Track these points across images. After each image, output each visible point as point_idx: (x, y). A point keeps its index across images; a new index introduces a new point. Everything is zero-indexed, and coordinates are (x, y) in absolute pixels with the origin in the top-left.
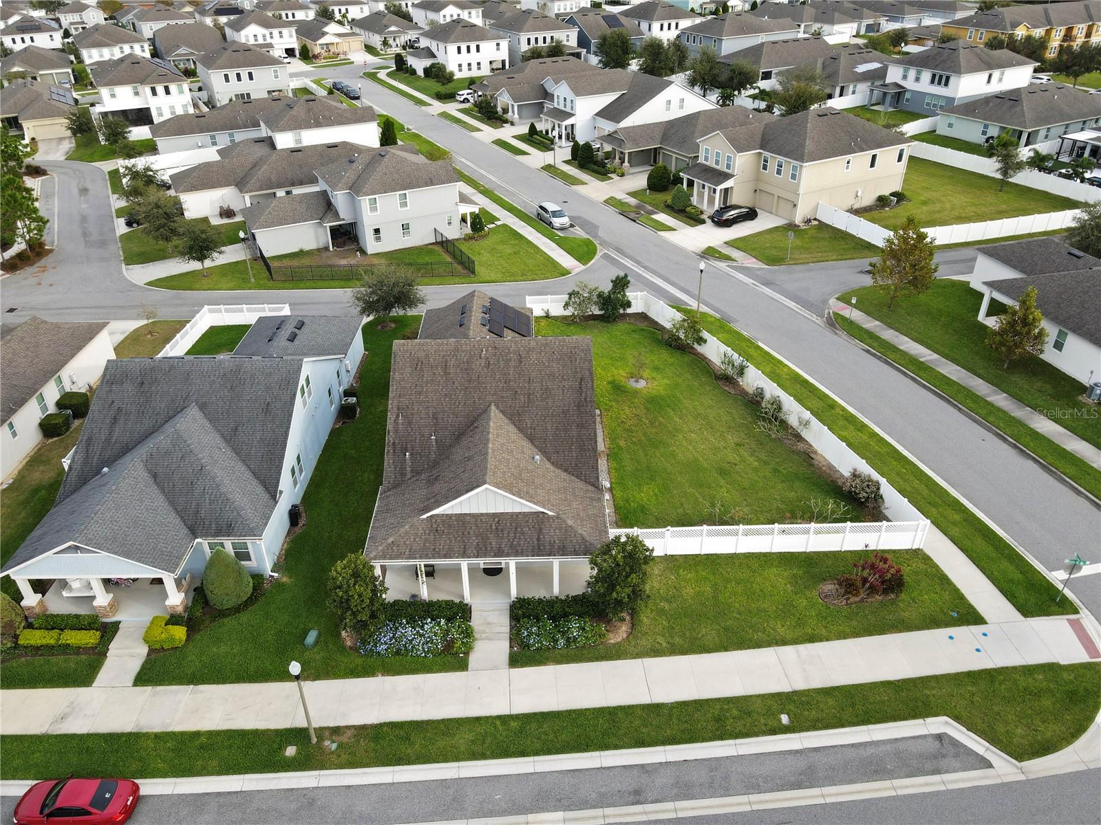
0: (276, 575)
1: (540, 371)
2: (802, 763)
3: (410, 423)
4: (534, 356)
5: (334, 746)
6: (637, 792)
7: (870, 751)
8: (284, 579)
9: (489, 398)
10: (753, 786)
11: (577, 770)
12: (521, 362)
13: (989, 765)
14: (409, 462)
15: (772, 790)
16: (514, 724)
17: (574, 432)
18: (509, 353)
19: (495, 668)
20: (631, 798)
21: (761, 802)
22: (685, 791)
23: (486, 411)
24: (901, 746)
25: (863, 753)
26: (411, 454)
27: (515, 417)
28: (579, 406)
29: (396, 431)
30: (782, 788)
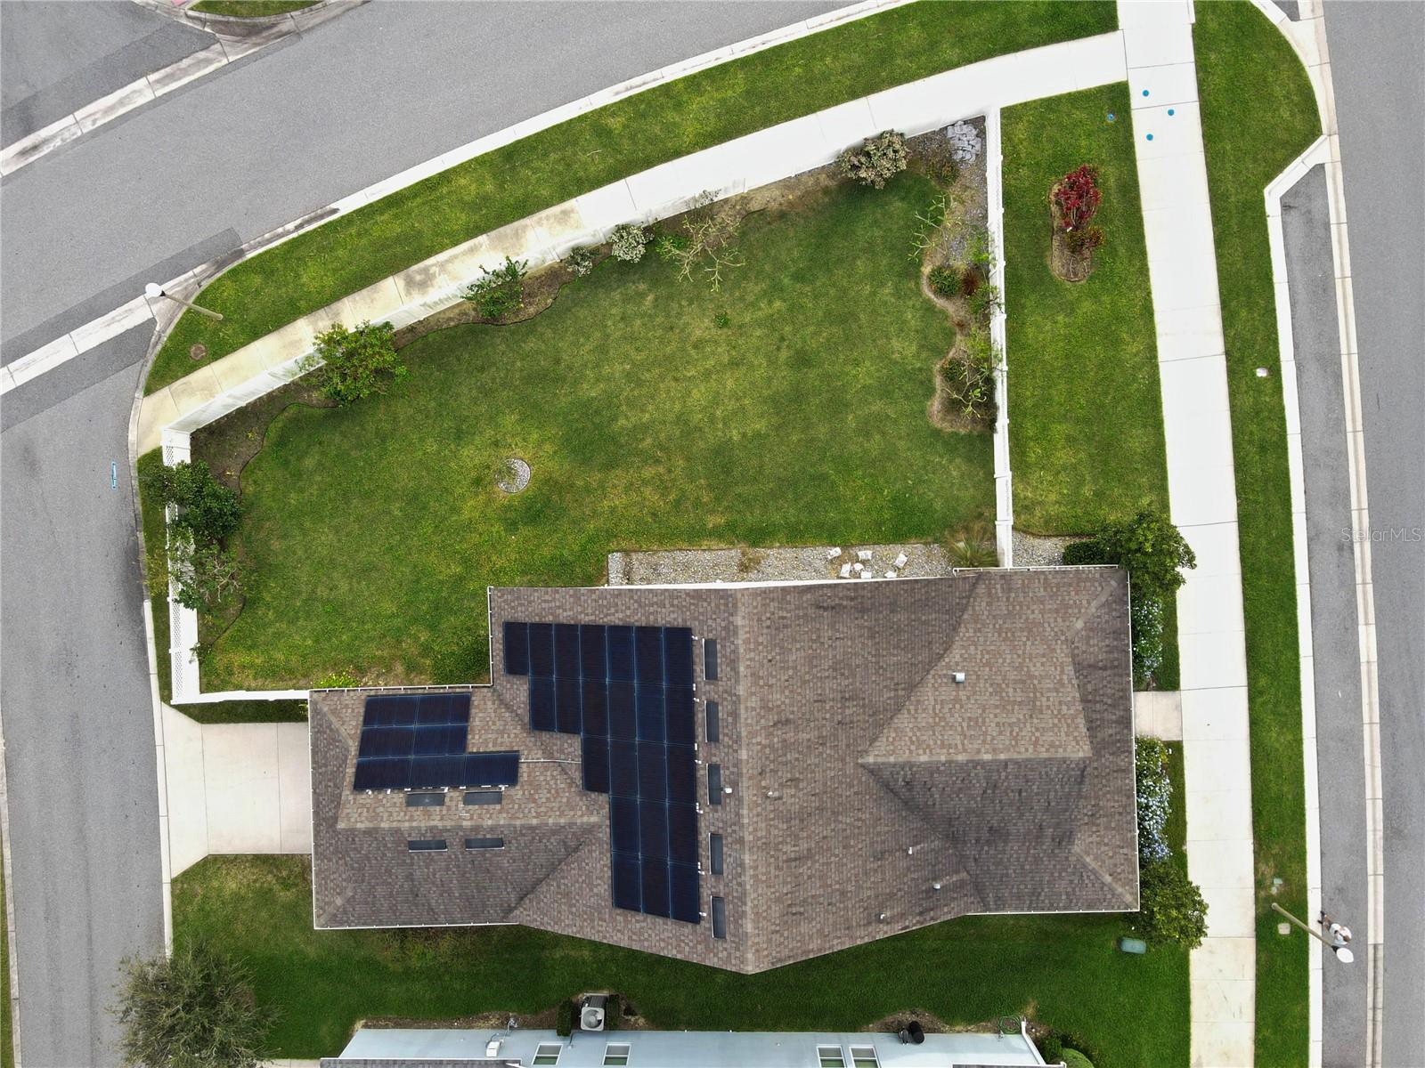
0: (1024, 1024)
1: (805, 682)
2: (1312, 368)
3: (892, 896)
4: (777, 697)
5: (1278, 882)
6: (1340, 548)
7: (1300, 288)
8: (1030, 1011)
9: (850, 770)
10: (1337, 425)
11: (1312, 610)
12: (788, 721)
13: (1320, 168)
14: (947, 880)
15: (1343, 406)
16: (1263, 682)
17: (901, 617)
18: (771, 746)
19: (1179, 708)
20: (1346, 554)
21: (1354, 420)
22: (1340, 496)
23: (874, 771)
24: (1295, 253)
25: (1302, 296)
26: (935, 879)
27: (881, 718)
28: (863, 611)
29: (903, 916)
30: (1340, 394)
